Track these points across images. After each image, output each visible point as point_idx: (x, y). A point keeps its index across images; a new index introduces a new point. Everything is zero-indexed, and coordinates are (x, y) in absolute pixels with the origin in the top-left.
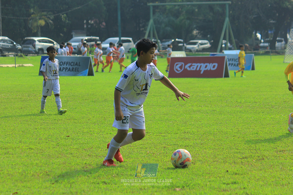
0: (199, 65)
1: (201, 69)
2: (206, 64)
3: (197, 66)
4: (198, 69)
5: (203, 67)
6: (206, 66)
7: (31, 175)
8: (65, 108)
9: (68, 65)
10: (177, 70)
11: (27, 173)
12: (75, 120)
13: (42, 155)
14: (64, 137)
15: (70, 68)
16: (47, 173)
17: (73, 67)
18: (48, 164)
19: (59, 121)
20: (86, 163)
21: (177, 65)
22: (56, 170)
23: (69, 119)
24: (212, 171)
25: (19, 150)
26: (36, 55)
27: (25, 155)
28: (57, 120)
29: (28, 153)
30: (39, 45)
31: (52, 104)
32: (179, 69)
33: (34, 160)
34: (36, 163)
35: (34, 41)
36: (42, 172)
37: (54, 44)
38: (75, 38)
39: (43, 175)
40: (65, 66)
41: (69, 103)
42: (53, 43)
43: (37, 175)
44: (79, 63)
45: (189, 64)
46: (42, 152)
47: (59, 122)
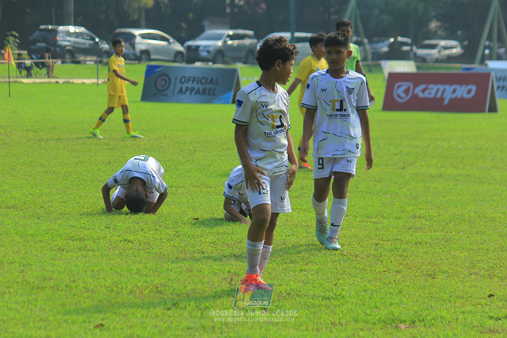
0: (441, 87)
1: (445, 95)
2: (454, 87)
3: (438, 90)
4: (439, 95)
5: (449, 92)
6: (454, 91)
7: (128, 291)
8: (190, 164)
9: (195, 83)
10: (399, 96)
11: (120, 287)
12: (209, 187)
13: (148, 253)
14: (188, 220)
15: (198, 89)
16: (157, 288)
17: (204, 86)
18: (160, 270)
19: (179, 189)
20: (229, 272)
21: (399, 87)
22: (174, 282)
23: (198, 186)
24: (467, 293)
25: (105, 243)
26: (137, 62)
27: (117, 252)
28: (176, 188)
29: (123, 250)
30: (142, 44)
31: (166, 155)
32: (403, 95)
33: (134, 263)
34: (138, 269)
35: (133, 36)
36: (149, 287)
37: (170, 43)
38: (209, 32)
39: (149, 292)
40: (190, 85)
41: (197, 156)
42: (167, 40)
43: (139, 291)
44: (217, 79)
45: (422, 87)
46: (148, 249)
47: (179, 191)
